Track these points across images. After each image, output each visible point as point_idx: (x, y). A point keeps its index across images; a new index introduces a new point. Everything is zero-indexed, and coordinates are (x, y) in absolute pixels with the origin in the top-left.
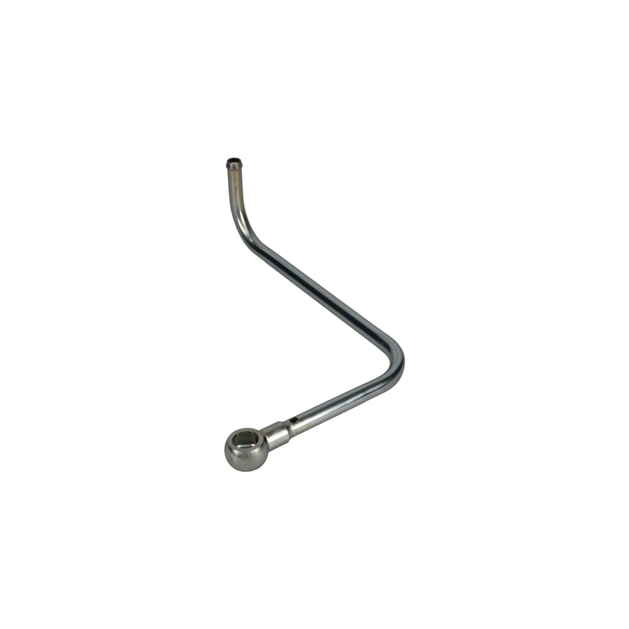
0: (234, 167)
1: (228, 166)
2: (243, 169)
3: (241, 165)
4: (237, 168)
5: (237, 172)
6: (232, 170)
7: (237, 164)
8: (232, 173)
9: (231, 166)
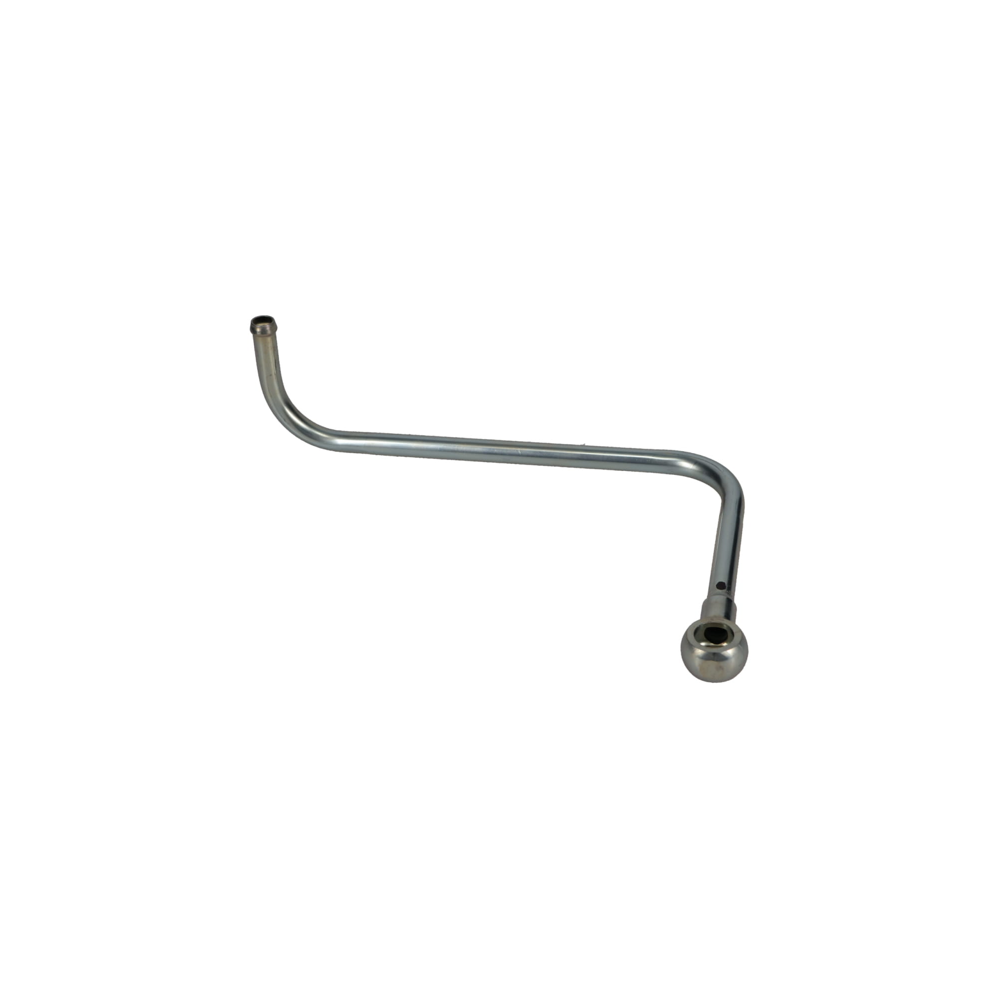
0: (264, 331)
1: (253, 330)
2: (277, 333)
3: (274, 328)
4: (269, 332)
5: (269, 339)
6: (259, 336)
7: (267, 326)
8: (260, 340)
9: (258, 330)
